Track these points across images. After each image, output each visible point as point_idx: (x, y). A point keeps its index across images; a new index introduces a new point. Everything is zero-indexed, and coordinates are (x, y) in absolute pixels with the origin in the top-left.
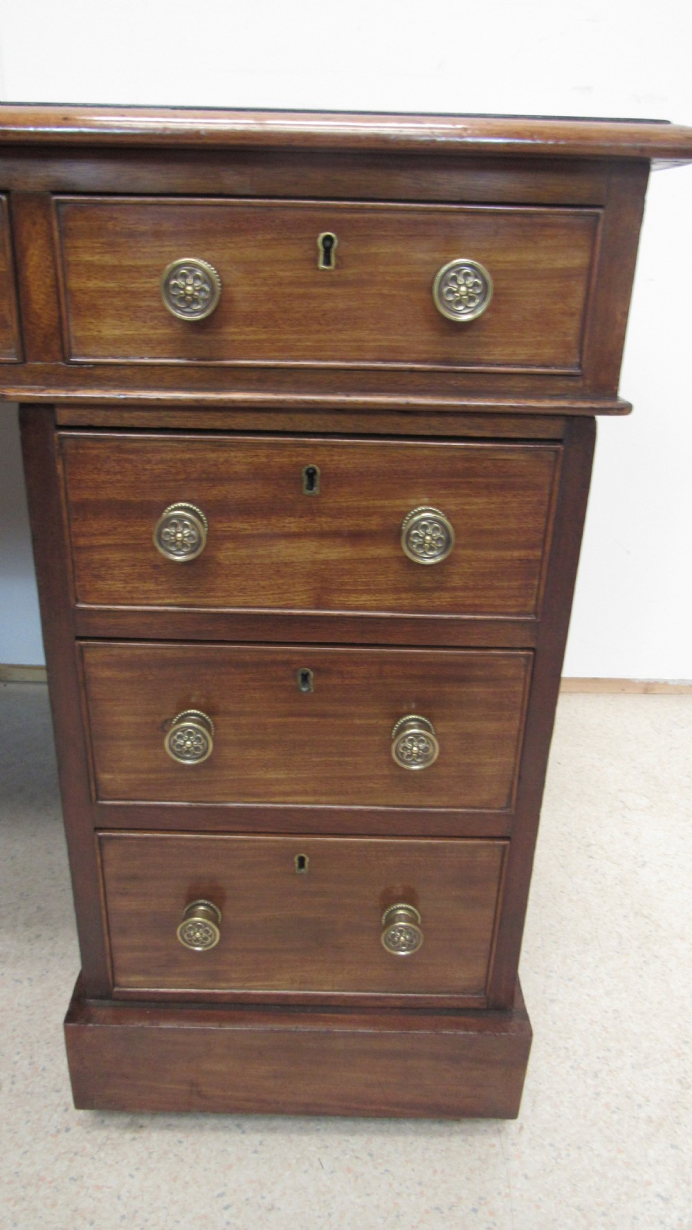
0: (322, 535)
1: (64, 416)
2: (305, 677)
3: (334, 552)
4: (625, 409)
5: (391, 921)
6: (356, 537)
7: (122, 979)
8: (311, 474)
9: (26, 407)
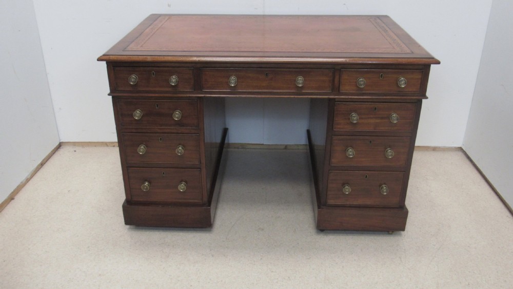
0: (376, 118)
1: (336, 100)
2: (371, 142)
3: (378, 121)
4: (427, 98)
5: (382, 188)
6: (382, 118)
7: (329, 201)
8: (375, 108)
9: (330, 99)
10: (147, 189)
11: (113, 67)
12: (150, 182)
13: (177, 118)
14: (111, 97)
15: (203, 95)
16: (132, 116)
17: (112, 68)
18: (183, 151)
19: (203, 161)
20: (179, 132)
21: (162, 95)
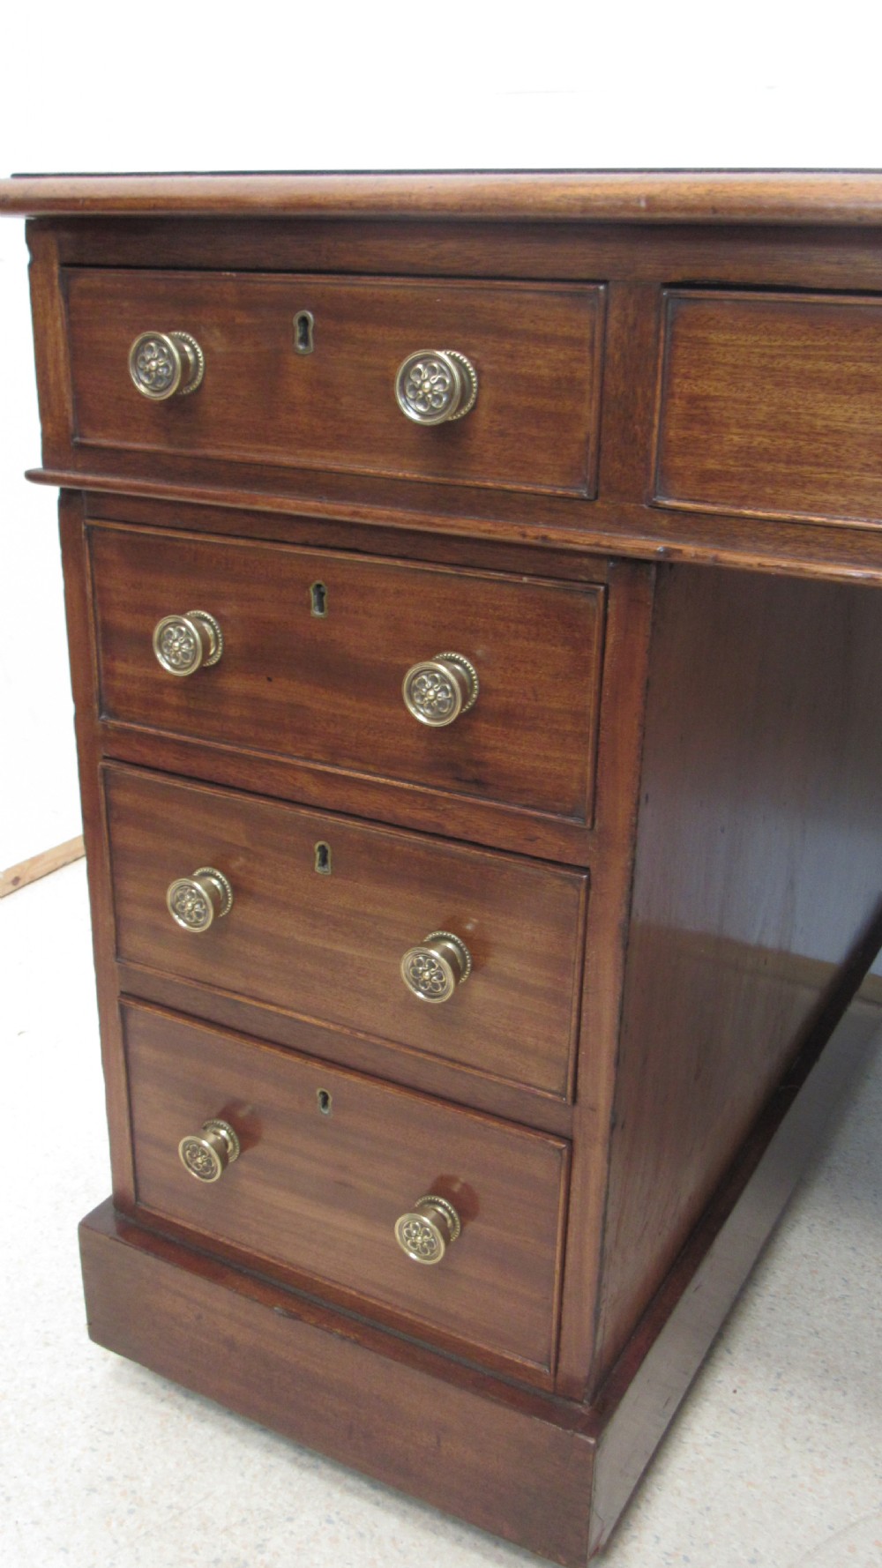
10: (206, 1171)
11: (63, 265)
12: (246, 1134)
13: (436, 709)
14: (52, 493)
15: (659, 546)
16: (144, 646)
17: (56, 269)
18: (449, 977)
19: (599, 1087)
20: (451, 828)
21: (342, 510)
